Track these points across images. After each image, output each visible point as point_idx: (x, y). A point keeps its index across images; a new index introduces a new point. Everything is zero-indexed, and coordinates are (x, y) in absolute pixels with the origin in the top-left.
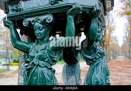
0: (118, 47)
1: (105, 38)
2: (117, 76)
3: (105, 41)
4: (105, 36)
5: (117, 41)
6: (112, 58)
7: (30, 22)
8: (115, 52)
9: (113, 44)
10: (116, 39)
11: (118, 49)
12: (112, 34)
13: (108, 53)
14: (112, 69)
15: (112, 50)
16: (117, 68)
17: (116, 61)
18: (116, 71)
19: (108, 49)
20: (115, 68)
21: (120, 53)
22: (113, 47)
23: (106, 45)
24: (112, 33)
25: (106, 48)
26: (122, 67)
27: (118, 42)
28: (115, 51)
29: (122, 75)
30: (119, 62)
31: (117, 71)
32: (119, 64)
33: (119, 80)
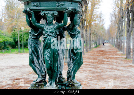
0: (103, 30)
1: (85, 16)
2: (98, 69)
3: (85, 20)
4: (86, 12)
5: (103, 20)
6: (94, 46)
7: (45, 14)
8: (98, 38)
9: (96, 25)
10: (101, 18)
11: (103, 34)
12: (96, 10)
13: (88, 38)
14: (92, 60)
15: (95, 35)
16: (99, 59)
17: (99, 50)
18: (97, 63)
19: (88, 32)
20: (96, 60)
21: (106, 39)
22: (96, 30)
23: (87, 26)
24: (96, 8)
25: (86, 31)
26: (105, 58)
27: (103, 23)
28: (98, 36)
29: (103, 67)
30: (102, 51)
31: (99, 63)
32: (102, 55)
33: (99, 73)
